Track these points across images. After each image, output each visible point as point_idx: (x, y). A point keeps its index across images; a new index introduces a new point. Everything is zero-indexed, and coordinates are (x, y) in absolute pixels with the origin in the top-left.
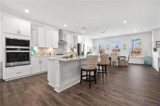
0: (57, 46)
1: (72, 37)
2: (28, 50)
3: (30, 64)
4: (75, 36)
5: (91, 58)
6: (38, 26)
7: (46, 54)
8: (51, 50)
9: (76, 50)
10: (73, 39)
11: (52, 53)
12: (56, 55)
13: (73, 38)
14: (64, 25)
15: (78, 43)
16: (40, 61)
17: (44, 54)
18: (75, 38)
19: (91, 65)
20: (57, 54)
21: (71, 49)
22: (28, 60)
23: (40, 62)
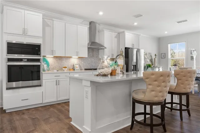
0: (85, 54)
1: (114, 34)
2: (38, 60)
3: (40, 86)
4: (119, 33)
5: (153, 76)
6: (54, 19)
7: (66, 69)
8: (74, 61)
9: (121, 61)
10: (116, 39)
11: (77, 67)
12: (83, 71)
13: (116, 37)
14: (98, 13)
15: (126, 47)
16: (56, 81)
17: (64, 69)
18: (120, 37)
19: (153, 93)
20: (86, 69)
21: (112, 59)
22: (38, 78)
23: (57, 83)
